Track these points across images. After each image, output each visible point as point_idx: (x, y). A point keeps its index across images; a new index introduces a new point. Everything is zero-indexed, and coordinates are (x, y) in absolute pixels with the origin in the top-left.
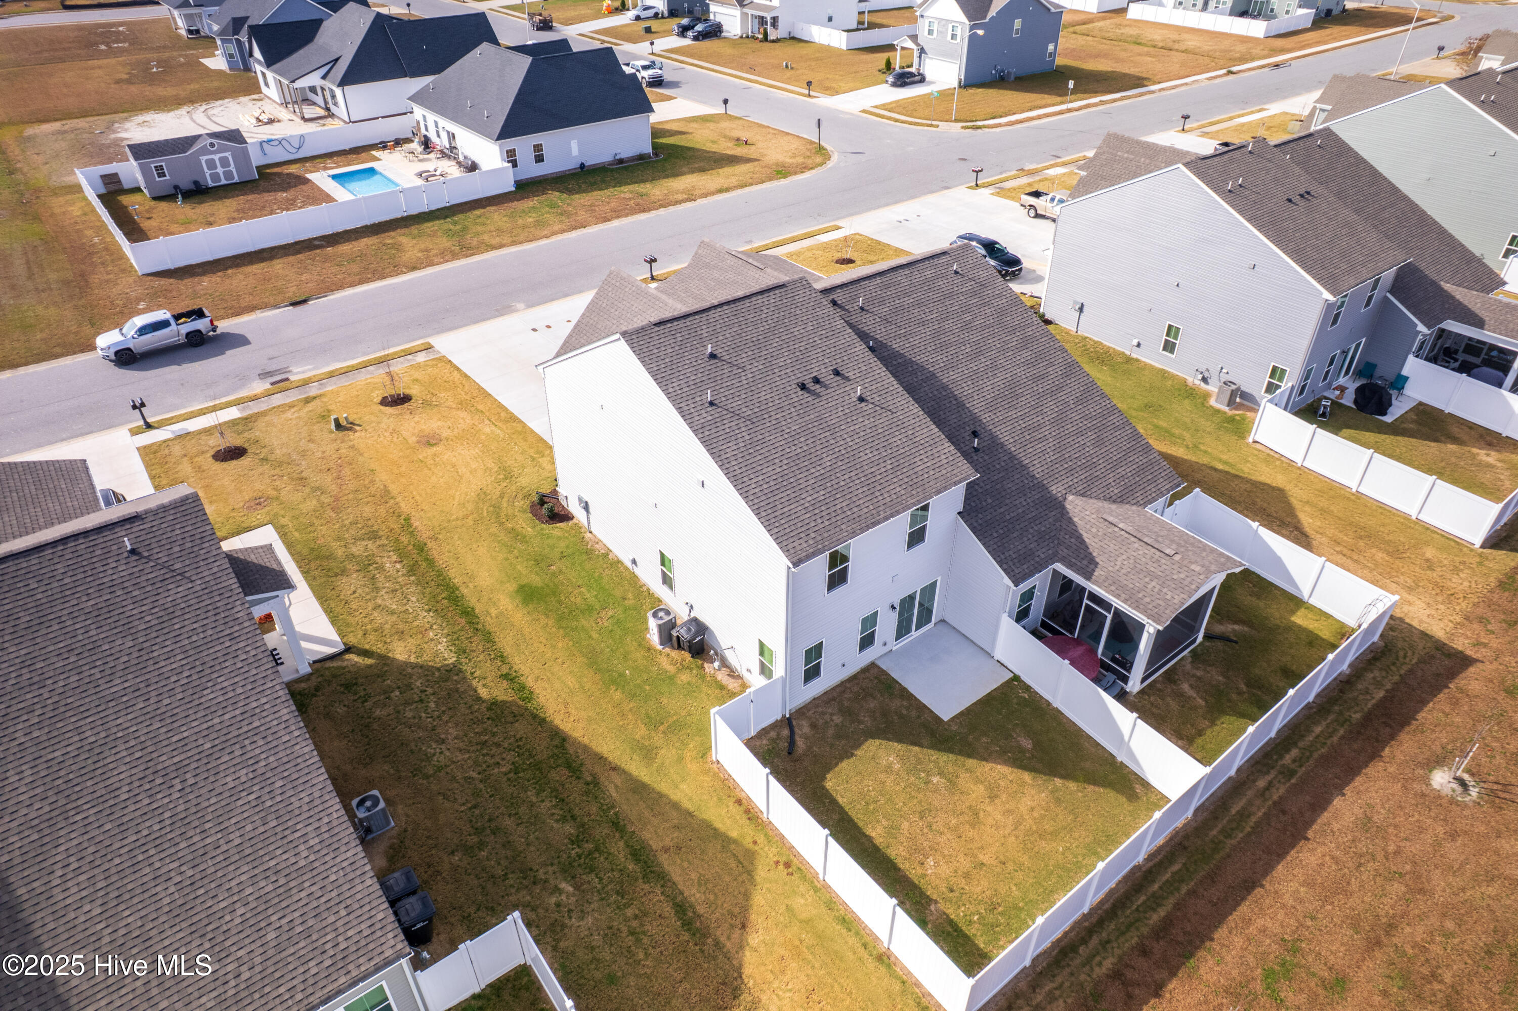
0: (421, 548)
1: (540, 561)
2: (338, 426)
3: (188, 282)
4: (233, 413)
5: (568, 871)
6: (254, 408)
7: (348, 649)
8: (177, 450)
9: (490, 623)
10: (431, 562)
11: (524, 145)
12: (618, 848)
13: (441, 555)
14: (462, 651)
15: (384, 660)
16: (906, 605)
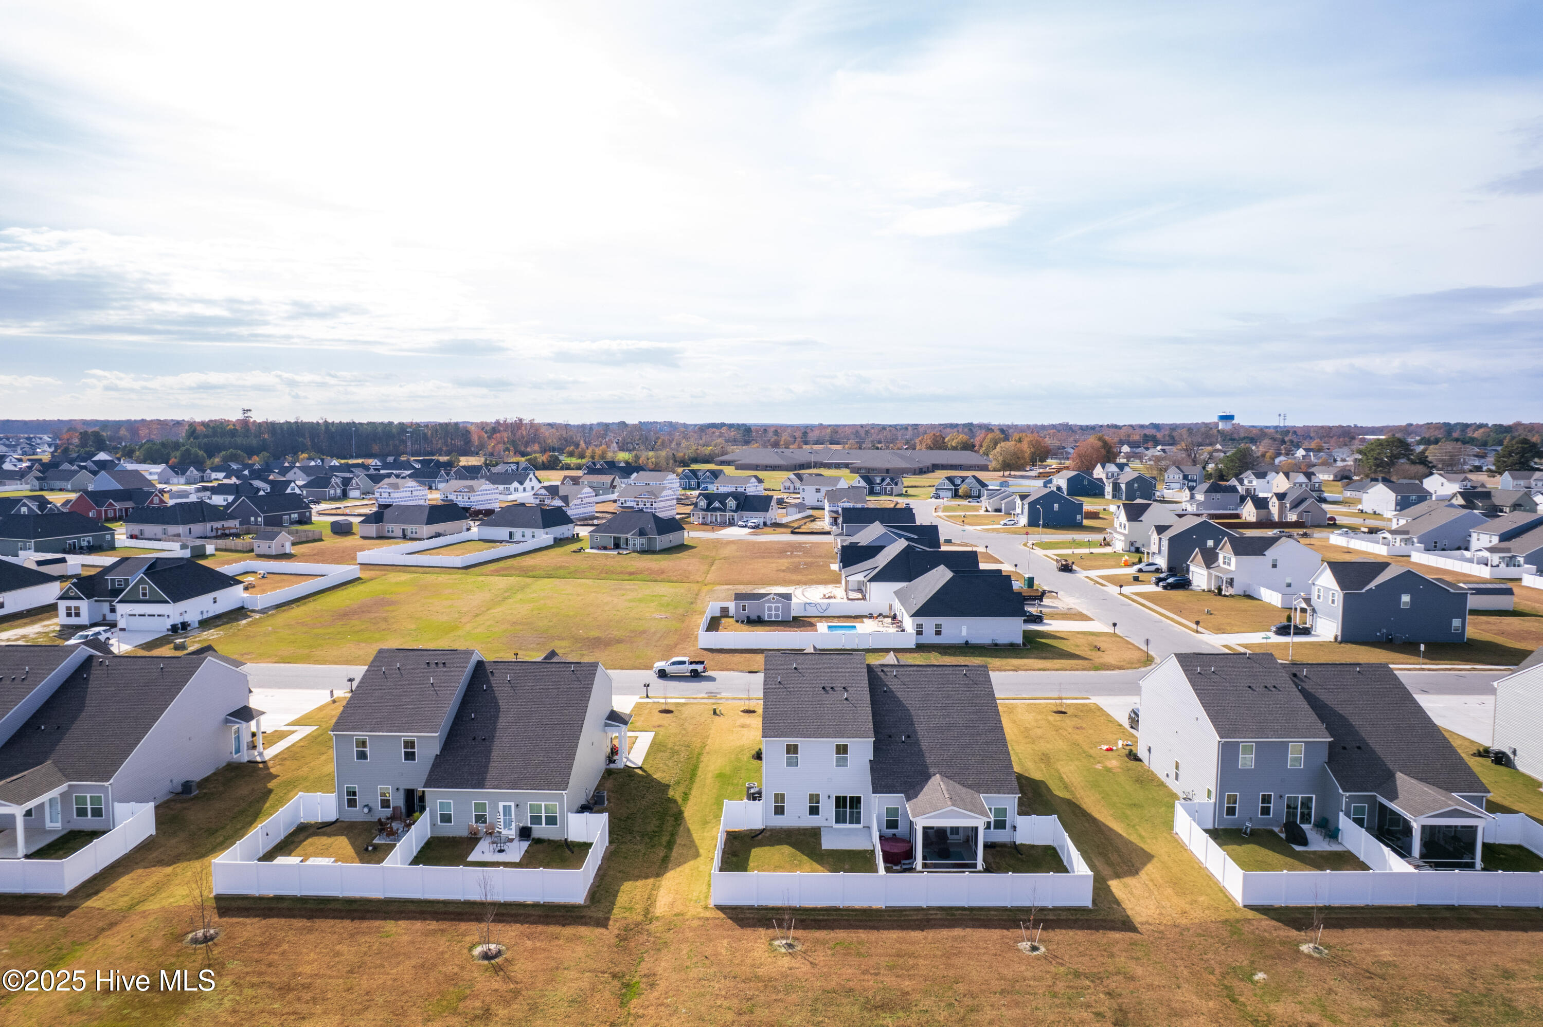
0: (700, 754)
1: (737, 770)
2: (715, 713)
3: (714, 654)
4: (683, 701)
5: (643, 836)
6: (692, 701)
7: (640, 768)
8: (649, 706)
9: (697, 780)
10: (698, 758)
11: (929, 623)
12: (665, 839)
13: (704, 758)
14: (678, 783)
15: (649, 775)
16: (840, 802)
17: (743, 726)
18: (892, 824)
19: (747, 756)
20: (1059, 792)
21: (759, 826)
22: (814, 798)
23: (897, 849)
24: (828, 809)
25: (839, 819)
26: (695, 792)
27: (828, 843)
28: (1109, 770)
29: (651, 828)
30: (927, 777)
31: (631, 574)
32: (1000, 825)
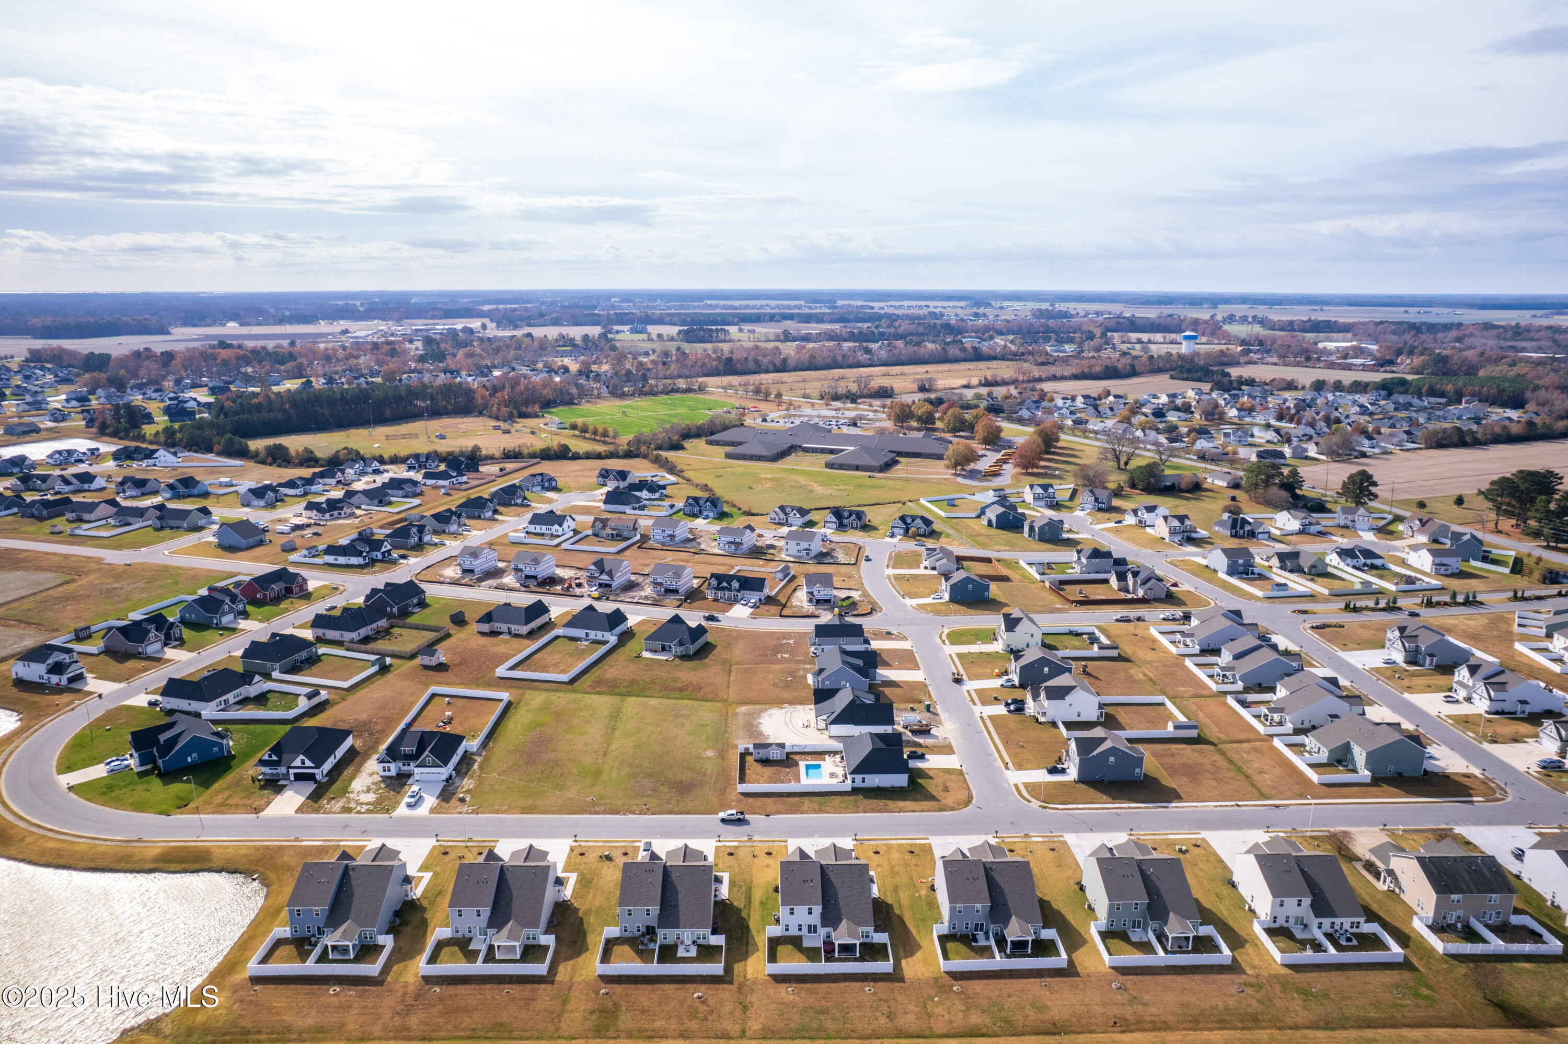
0: (751, 887)
1: (768, 898)
2: (754, 855)
3: (748, 800)
4: (736, 844)
5: (737, 940)
6: (741, 844)
7: (727, 899)
8: (722, 849)
9: (752, 905)
10: (750, 891)
11: (859, 777)
12: (744, 940)
13: (753, 891)
14: (744, 908)
15: (732, 903)
16: (810, 926)
17: (768, 866)
18: (828, 937)
19: (771, 890)
20: (897, 911)
21: (779, 934)
22: (800, 925)
23: (829, 948)
24: (805, 929)
25: (809, 932)
26: (752, 913)
27: (806, 944)
28: (920, 897)
29: (739, 935)
30: (841, 920)
31: (681, 690)
32: (867, 936)
